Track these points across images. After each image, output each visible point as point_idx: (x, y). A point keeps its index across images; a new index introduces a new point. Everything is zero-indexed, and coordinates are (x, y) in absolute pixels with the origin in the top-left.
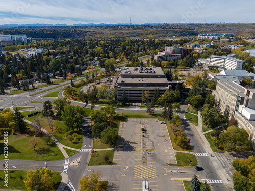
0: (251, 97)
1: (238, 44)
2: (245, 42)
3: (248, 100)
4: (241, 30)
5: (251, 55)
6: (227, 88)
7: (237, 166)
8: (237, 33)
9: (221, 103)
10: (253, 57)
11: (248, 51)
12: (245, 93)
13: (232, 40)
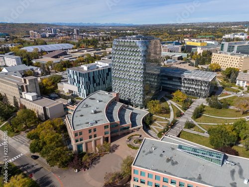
0: (28, 83)
1: (15, 43)
2: (21, 40)
3: (26, 86)
4: (15, 29)
5: (28, 51)
6: (7, 81)
7: (31, 136)
8: (13, 32)
9: (7, 95)
10: (29, 53)
11: (24, 48)
12: (23, 82)
13: (8, 39)
